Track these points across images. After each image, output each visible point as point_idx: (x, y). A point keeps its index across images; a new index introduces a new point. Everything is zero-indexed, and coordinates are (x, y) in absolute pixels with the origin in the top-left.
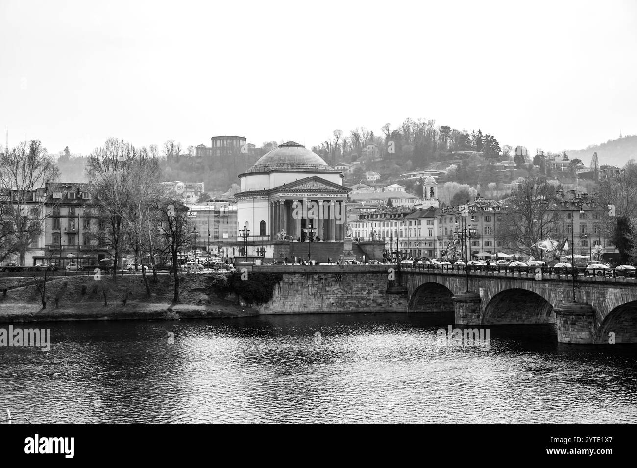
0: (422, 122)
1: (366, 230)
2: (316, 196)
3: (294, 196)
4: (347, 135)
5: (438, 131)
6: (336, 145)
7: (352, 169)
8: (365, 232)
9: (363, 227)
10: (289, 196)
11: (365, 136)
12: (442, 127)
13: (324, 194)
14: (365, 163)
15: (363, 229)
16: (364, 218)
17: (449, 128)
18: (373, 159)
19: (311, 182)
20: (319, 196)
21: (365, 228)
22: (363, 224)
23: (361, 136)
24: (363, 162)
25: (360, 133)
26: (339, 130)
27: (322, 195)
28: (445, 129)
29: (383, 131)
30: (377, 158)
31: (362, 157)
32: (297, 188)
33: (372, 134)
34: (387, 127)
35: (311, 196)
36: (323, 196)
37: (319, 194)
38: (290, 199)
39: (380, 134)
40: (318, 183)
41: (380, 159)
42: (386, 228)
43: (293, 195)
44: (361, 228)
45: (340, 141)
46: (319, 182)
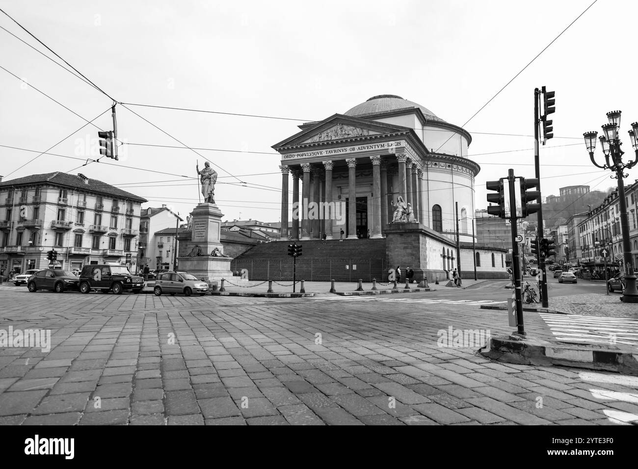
2: (342, 153)
3: (304, 157)
10: (296, 157)
13: (356, 147)
15: (587, 232)
19: (333, 129)
20: (348, 152)
27: (354, 149)
32: (309, 141)
35: (333, 154)
36: (356, 151)
37: (348, 148)
38: (297, 163)
40: (345, 127)
43: (302, 155)
46: (348, 125)
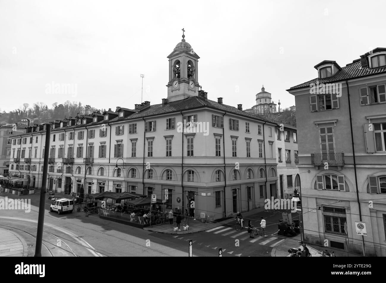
0: (75, 103)
1: (36, 147)
4: (32, 107)
5: (84, 107)
6: (24, 111)
7: (33, 122)
8: (33, 150)
9: (31, 142)
11: (42, 107)
12: (87, 106)
14: (41, 119)
15: (30, 145)
16: (34, 131)
17: (90, 106)
18: (47, 118)
21: (34, 144)
22: (31, 139)
23: (40, 107)
24: (40, 119)
25: (40, 105)
26: (27, 104)
28: (88, 107)
29: (53, 106)
30: (49, 117)
31: (40, 117)
33: (47, 107)
34: (55, 104)
39: (51, 107)
41: (51, 118)
42: (77, 142)
44: (28, 145)
45: (27, 110)
